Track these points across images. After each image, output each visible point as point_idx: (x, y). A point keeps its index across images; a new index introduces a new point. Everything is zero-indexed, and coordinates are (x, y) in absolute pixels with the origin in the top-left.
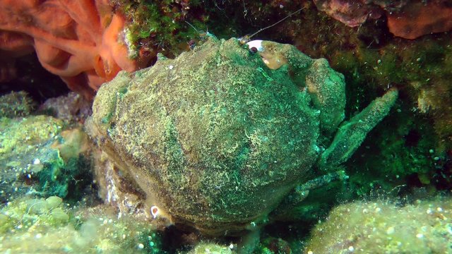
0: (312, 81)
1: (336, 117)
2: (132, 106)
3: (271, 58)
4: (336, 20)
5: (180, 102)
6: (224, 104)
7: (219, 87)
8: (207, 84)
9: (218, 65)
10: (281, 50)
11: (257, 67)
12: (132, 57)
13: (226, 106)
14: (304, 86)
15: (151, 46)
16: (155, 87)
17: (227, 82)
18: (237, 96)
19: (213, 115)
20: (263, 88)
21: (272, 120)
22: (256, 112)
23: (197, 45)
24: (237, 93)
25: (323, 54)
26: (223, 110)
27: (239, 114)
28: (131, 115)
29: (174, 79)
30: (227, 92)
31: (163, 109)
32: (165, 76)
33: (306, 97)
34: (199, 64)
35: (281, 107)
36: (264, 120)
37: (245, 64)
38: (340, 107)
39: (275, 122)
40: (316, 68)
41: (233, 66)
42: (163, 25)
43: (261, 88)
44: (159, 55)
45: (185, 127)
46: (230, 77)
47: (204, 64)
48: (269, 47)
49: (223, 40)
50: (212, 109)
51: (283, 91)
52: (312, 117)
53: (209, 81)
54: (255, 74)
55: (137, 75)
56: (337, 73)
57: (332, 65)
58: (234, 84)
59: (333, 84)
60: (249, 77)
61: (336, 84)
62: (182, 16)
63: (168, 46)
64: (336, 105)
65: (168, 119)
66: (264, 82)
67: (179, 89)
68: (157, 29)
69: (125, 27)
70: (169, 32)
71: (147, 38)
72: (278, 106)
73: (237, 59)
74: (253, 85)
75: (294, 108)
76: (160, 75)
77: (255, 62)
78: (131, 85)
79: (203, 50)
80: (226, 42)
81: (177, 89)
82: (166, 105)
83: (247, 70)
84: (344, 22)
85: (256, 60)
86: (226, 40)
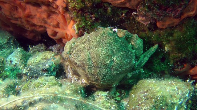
35: (123, 49)
40: (134, 37)
42: (87, 23)
44: (85, 33)
46: (108, 40)
55: (78, 39)
59: (139, 42)
63: (88, 30)
79: (99, 31)
85: (116, 34)
86: (106, 28)
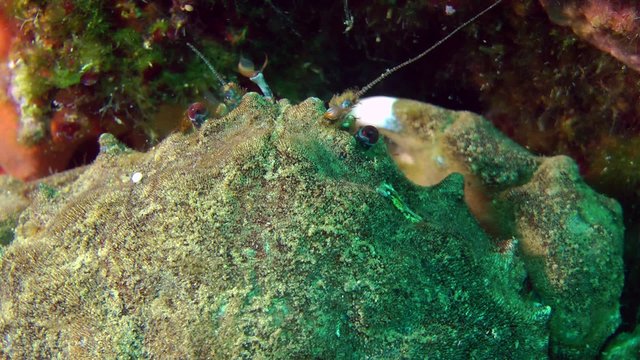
0: (531, 221)
1: (595, 323)
2: (26, 284)
3: (420, 150)
4: (599, 53)
5: (159, 279)
6: (281, 287)
7: (270, 239)
8: (237, 231)
9: (268, 176)
10: (447, 131)
11: (377, 184)
12: (28, 139)
13: (287, 294)
14: (507, 236)
15: (83, 109)
16: (91, 232)
17: (294, 227)
18: (318, 266)
19: (250, 318)
20: (394, 245)
21: (415, 335)
22: (370, 311)
23: (212, 115)
24: (319, 257)
25: (565, 140)
26: (279, 306)
27: (324, 318)
28: (23, 308)
29: (143, 212)
30: (289, 255)
31: (110, 296)
32: (119, 202)
33: (512, 267)
34: (214, 171)
35: (442, 297)
36: (392, 335)
37: (345, 176)
38: (607, 295)
39: (424, 340)
40: (545, 184)
41: (311, 181)
42: (119, 53)
43: (386, 243)
44: (105, 139)
45: (171, 348)
46: (301, 213)
47: (230, 173)
48: (415, 119)
49: (284, 104)
50: (246, 301)
51: (449, 252)
52: (527, 326)
53: (241, 222)
54: (371, 205)
55: (41, 195)
56: (603, 197)
57: (588, 174)
58: (310, 232)
59: (589, 231)
60: (353, 214)
61: (599, 230)
62: (171, 29)
63: (130, 111)
64: (595, 290)
65: (126, 324)
66: (397, 226)
67: (158, 241)
68: (102, 65)
69: (11, 55)
70: (135, 73)
71: (72, 87)
72: (435, 295)
73: (319, 162)
74: (365, 235)
75: (478, 299)
76: (106, 198)
77: (371, 168)
78: (25, 220)
79: (229, 131)
80: (293, 110)
81: (150, 240)
82: (121, 284)
83: (346, 192)
84: (622, 57)
85: (376, 164)
86: (293, 103)
